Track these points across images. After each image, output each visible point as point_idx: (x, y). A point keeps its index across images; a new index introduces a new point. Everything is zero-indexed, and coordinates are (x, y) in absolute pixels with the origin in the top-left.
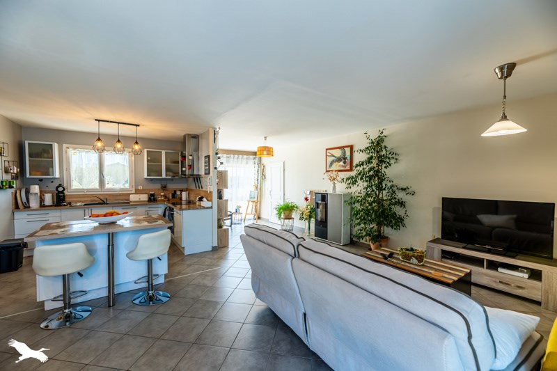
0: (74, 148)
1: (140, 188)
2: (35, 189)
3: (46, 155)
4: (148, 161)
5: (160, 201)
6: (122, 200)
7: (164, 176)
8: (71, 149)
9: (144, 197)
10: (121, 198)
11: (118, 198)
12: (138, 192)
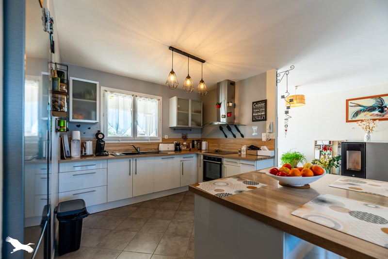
0: (112, 92)
1: (166, 137)
2: (77, 135)
3: (88, 96)
4: (178, 109)
5: (184, 150)
6: (151, 149)
7: (190, 125)
8: (109, 92)
9: (171, 147)
10: (151, 147)
11: (148, 147)
12: (165, 141)
